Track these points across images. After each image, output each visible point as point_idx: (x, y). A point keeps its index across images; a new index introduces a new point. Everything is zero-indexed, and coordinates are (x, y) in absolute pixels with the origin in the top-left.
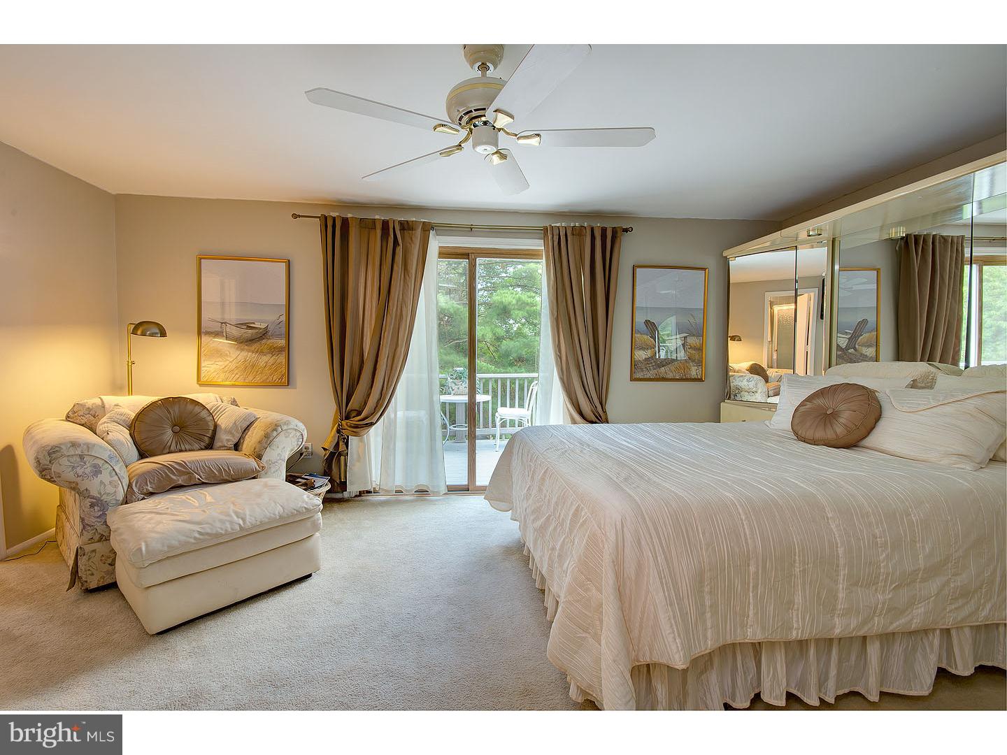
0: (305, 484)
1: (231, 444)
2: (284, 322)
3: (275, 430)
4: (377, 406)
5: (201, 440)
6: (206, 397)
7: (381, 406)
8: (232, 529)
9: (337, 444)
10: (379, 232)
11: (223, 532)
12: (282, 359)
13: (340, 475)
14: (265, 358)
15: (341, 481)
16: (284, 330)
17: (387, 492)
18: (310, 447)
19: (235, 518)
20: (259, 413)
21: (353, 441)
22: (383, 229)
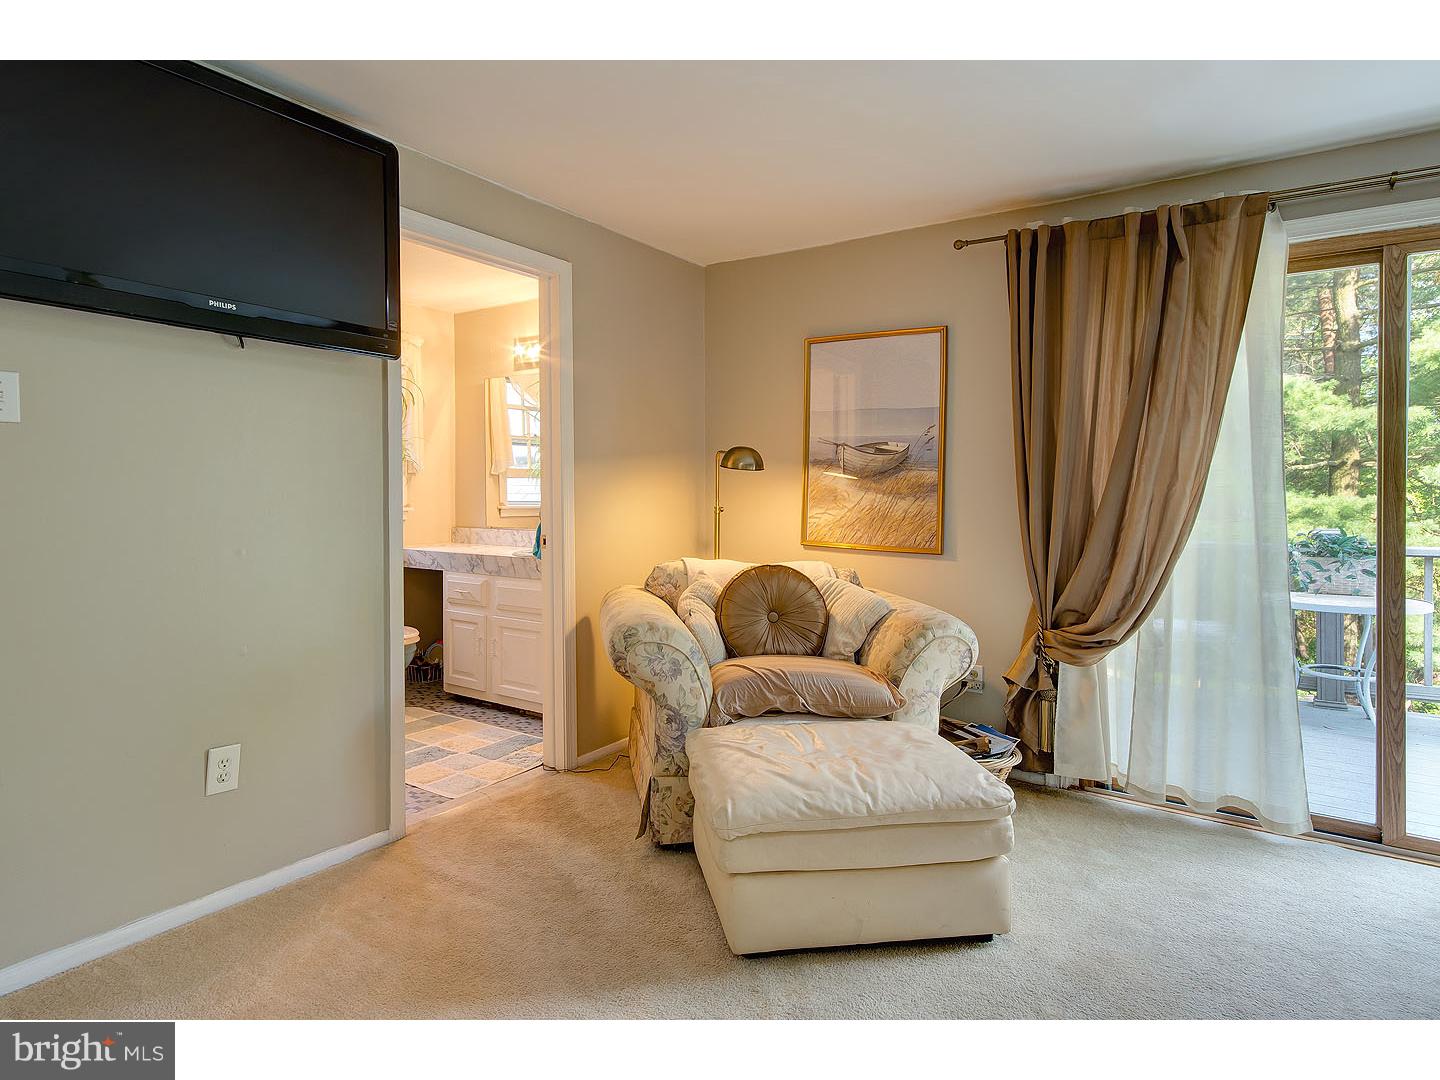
0: (973, 745)
1: (849, 651)
2: (936, 438)
3: (923, 636)
4: (1123, 606)
5: (807, 638)
6: (815, 568)
7: (1136, 606)
8: (855, 810)
9: (1035, 675)
10: (1132, 240)
11: (841, 812)
12: (931, 505)
13: (1040, 737)
14: (903, 504)
15: (1040, 751)
16: (935, 453)
17: (1145, 796)
18: (980, 673)
19: (861, 791)
20: (894, 601)
21: (1068, 673)
22: (1142, 233)
